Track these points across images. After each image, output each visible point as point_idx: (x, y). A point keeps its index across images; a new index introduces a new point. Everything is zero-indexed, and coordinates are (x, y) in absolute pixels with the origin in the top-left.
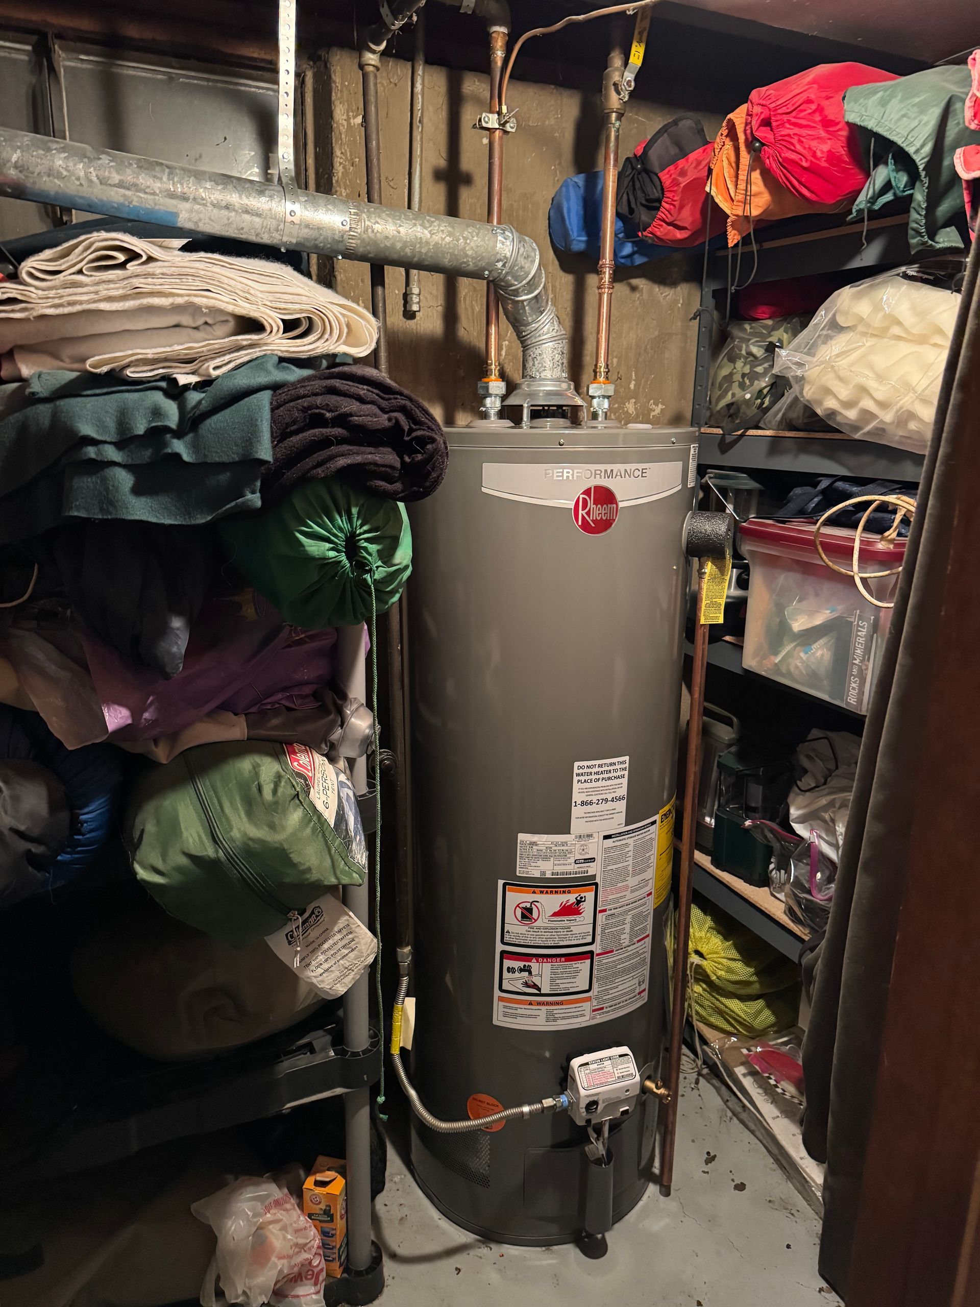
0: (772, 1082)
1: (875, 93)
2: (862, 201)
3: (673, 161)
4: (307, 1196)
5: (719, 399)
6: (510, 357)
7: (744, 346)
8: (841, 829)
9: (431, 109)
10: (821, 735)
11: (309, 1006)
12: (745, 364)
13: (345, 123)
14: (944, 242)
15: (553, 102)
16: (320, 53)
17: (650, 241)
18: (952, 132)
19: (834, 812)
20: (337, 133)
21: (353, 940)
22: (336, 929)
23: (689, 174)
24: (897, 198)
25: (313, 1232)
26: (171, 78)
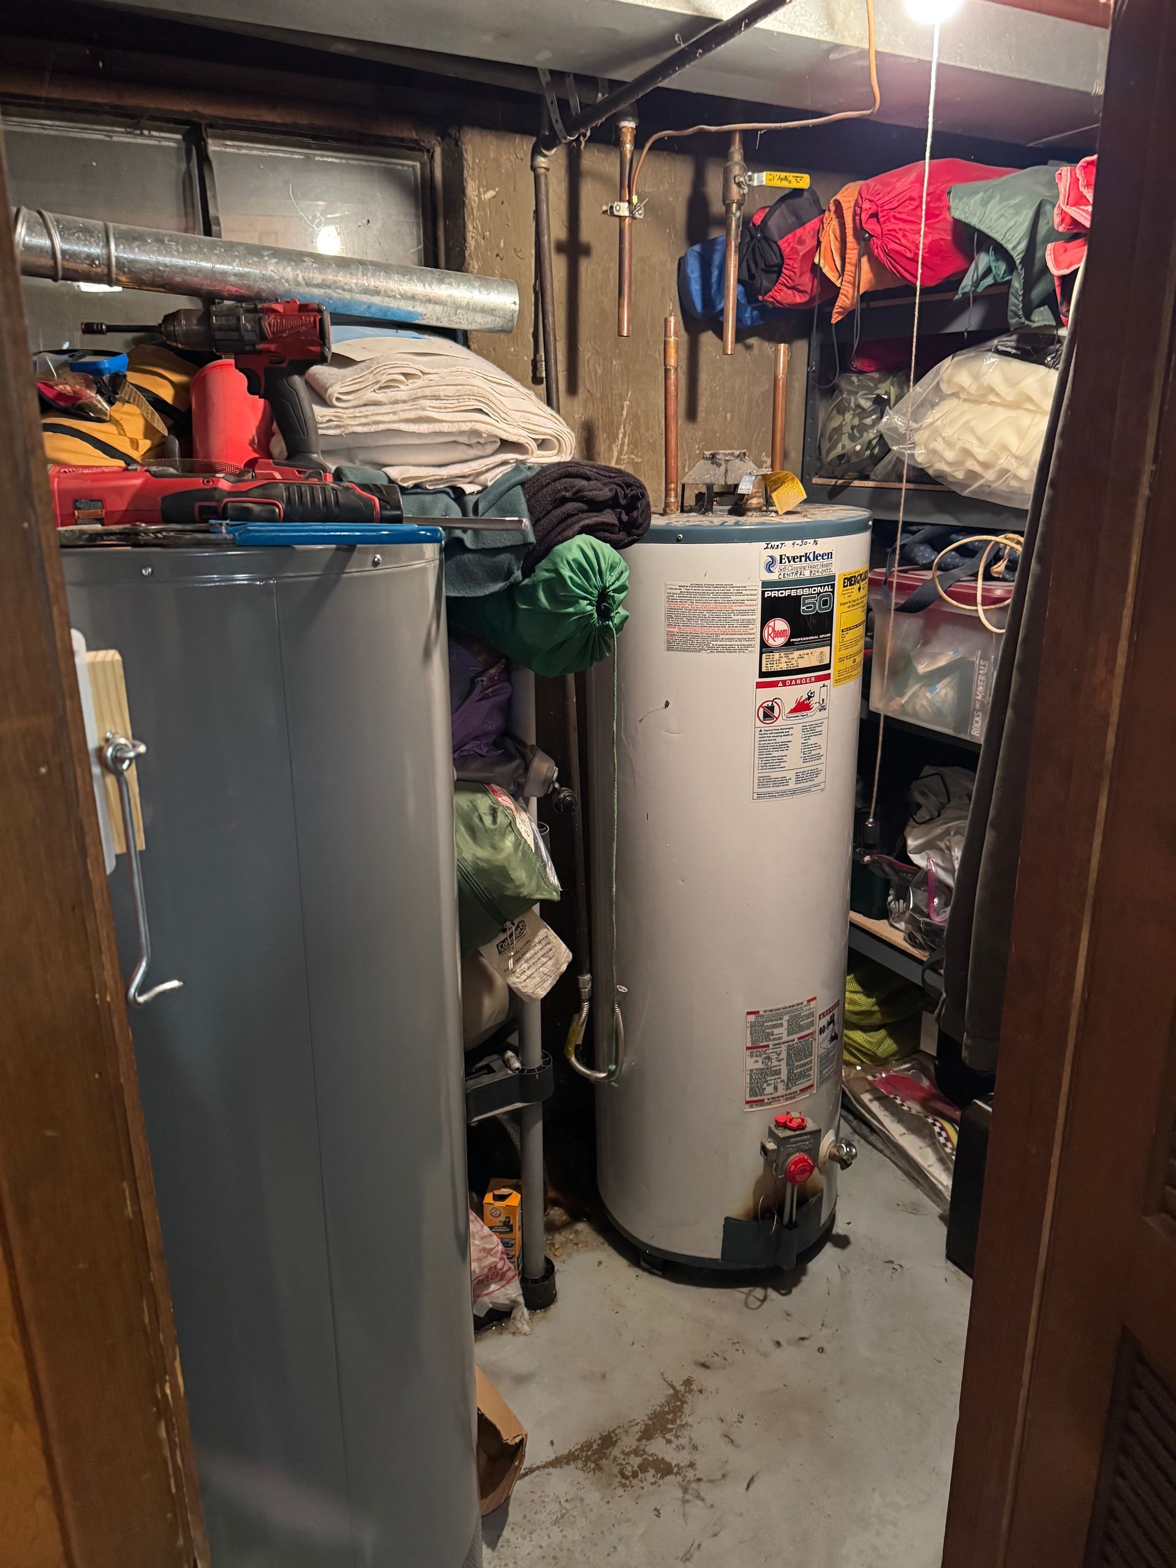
0: (898, 1101)
1: (976, 193)
2: (967, 283)
3: (792, 229)
4: (487, 1210)
5: (829, 452)
6: (631, 417)
7: (853, 400)
8: (957, 853)
9: (554, 181)
10: (934, 772)
11: (491, 1028)
12: (854, 416)
13: (476, 199)
14: (1038, 321)
15: (667, 168)
16: (450, 131)
17: (771, 306)
18: (1042, 230)
19: (949, 841)
20: (469, 208)
21: (551, 950)
22: (536, 940)
23: (807, 243)
24: (996, 284)
25: (495, 1239)
26: (308, 157)
